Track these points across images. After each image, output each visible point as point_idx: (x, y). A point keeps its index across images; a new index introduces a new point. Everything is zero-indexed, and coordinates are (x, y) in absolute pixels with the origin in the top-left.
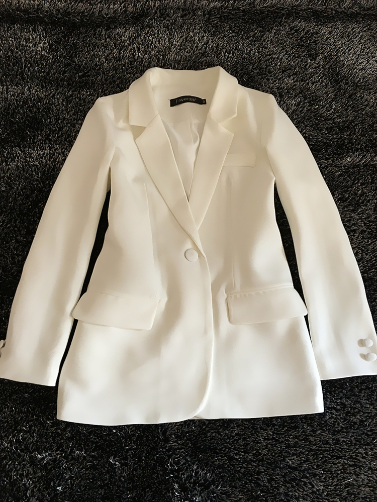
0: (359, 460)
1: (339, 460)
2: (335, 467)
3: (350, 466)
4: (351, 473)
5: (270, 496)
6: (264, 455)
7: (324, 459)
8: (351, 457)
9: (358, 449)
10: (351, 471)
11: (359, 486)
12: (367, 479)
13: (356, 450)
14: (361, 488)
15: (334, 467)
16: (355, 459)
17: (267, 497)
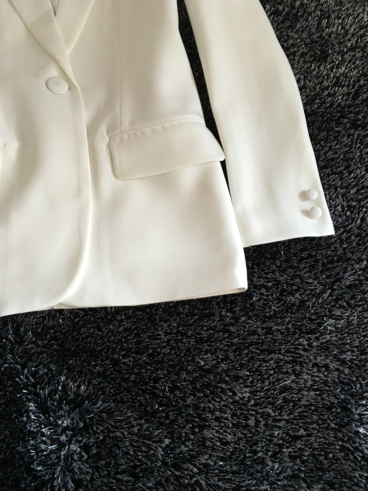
0: (300, 355)
1: (272, 356)
2: (266, 366)
3: (287, 362)
4: (288, 373)
5: (172, 411)
6: (165, 354)
7: (250, 355)
8: (288, 351)
9: (298, 339)
10: (289, 370)
11: (300, 390)
12: (312, 380)
13: (295, 341)
14: (303, 392)
15: (264, 365)
16: (294, 353)
17: (169, 412)
